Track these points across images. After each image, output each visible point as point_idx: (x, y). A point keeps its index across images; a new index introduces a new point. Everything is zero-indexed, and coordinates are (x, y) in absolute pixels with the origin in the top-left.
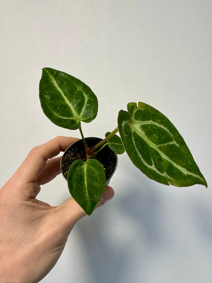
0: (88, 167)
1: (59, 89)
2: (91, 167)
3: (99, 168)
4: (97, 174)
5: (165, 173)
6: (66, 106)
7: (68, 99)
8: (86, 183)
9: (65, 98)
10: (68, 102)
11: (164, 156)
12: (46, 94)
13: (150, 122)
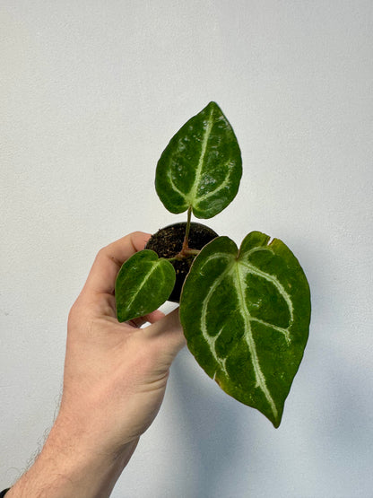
0: (158, 268)
1: (204, 145)
2: (162, 272)
3: (168, 281)
4: (162, 284)
5: (224, 361)
6: (192, 176)
7: (204, 168)
8: (142, 284)
9: (201, 161)
10: (199, 171)
11: (249, 337)
12: (183, 141)
13: (272, 279)
